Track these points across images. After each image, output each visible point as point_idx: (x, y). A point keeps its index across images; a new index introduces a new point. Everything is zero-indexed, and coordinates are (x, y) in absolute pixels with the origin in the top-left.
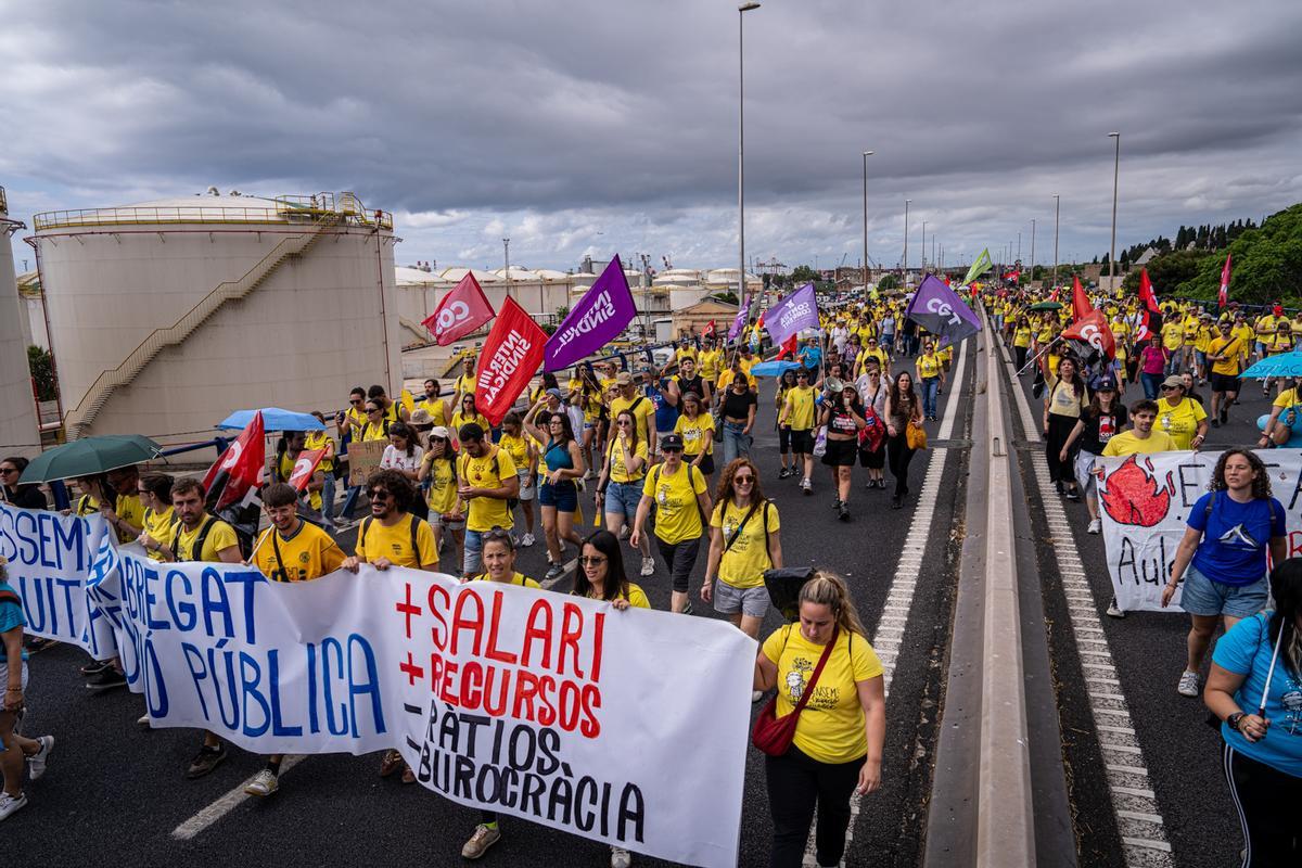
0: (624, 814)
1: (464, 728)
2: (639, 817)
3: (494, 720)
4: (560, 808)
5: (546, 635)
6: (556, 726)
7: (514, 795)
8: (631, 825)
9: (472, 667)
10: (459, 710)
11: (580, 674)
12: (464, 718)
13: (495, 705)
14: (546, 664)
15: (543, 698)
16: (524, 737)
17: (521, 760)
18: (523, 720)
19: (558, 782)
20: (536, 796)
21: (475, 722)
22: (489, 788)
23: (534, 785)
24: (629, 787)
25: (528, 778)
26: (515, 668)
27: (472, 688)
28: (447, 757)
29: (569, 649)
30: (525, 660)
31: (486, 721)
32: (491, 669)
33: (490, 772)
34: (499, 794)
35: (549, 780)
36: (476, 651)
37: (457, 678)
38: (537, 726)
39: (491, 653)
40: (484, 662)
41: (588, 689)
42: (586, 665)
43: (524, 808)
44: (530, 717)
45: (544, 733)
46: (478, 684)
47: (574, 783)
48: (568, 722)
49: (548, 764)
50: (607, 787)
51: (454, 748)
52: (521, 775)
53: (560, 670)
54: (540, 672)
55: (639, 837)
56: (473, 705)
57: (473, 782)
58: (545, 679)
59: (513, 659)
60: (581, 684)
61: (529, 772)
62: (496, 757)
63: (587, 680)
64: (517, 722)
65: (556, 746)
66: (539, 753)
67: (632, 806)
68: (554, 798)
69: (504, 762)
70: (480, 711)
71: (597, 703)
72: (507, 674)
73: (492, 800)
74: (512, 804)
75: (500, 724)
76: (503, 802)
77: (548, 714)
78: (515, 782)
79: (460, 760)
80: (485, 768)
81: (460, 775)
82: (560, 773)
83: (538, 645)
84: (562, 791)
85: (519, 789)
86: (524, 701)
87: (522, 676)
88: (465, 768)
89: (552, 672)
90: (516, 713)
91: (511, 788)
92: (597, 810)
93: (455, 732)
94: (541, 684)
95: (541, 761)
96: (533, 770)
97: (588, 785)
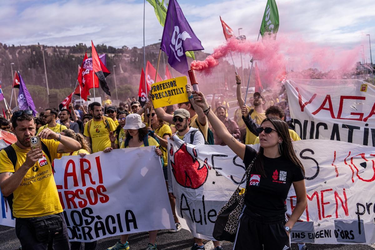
0: (128, 221)
2: (134, 220)
4: (100, 232)
5: (74, 174)
6: (89, 205)
7: (80, 235)
8: (131, 224)
11: (94, 183)
14: (76, 184)
15: (79, 197)
16: (76, 216)
17: (78, 222)
18: (73, 209)
19: (96, 223)
20: (89, 233)
23: (87, 230)
24: (127, 212)
25: (83, 228)
26: (62, 191)
29: (87, 176)
30: (66, 187)
34: (75, 235)
35: (92, 226)
38: (80, 209)
41: (99, 187)
42: (96, 178)
43: (85, 238)
44: (75, 206)
45: (84, 211)
47: (103, 221)
48: (93, 201)
49: (89, 220)
50: (118, 216)
52: (80, 228)
53: (84, 184)
54: (74, 189)
55: (136, 227)
58: (77, 191)
59: (61, 188)
60: (95, 187)
61: (83, 226)
63: (98, 184)
64: (70, 210)
65: (91, 212)
66: (84, 218)
67: (130, 217)
68: (97, 229)
69: (72, 225)
71: (105, 190)
73: (73, 238)
74: (81, 238)
75: (65, 213)
76: (77, 238)
77: (83, 203)
78: (79, 230)
82: (96, 220)
83: (70, 179)
84: (99, 225)
85: (81, 233)
86: (70, 202)
87: (67, 194)
89: (80, 187)
90: (69, 208)
91: (78, 233)
92: (116, 225)
94: (76, 195)
95: (86, 221)
96: (84, 225)
97: (110, 219)
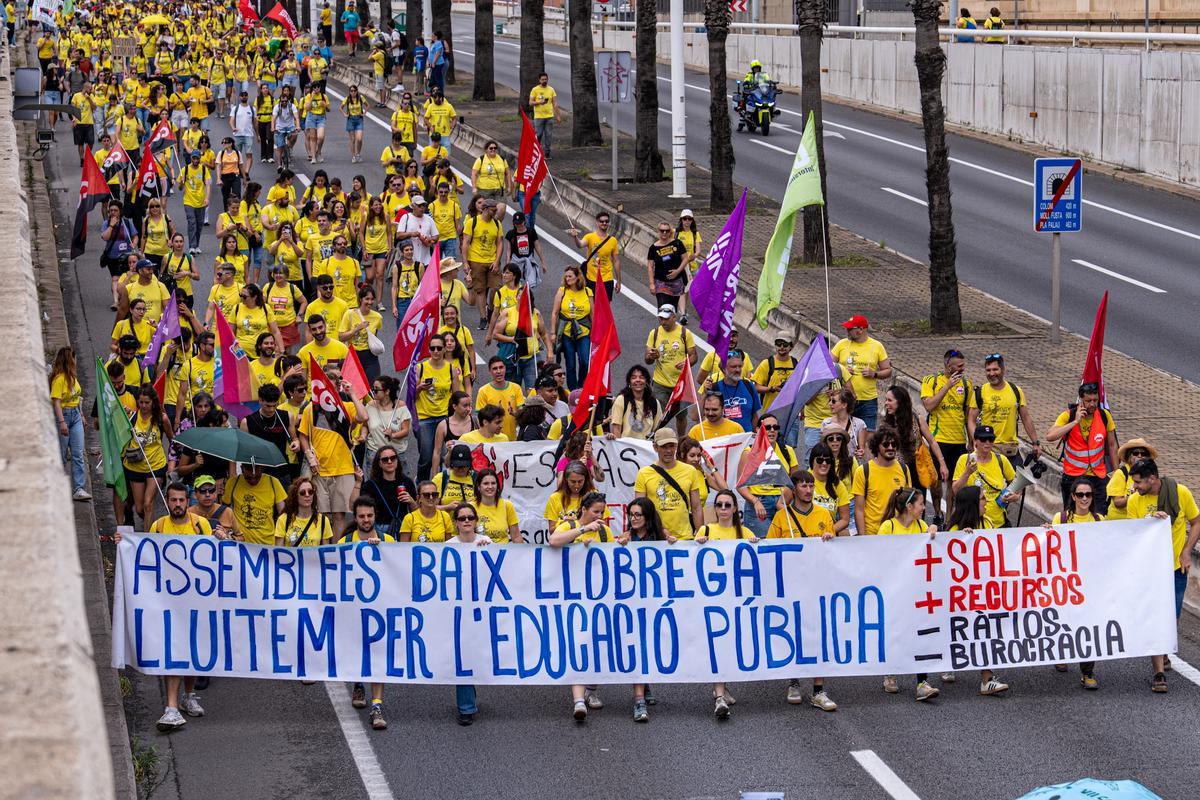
0: (1110, 639)
1: (993, 622)
2: (1119, 638)
3: (1011, 613)
4: (1067, 651)
5: (1037, 553)
6: (1053, 605)
7: (1034, 654)
8: (1115, 645)
9: (991, 585)
10: (987, 612)
11: (1064, 570)
12: (991, 616)
13: (1010, 603)
14: (1039, 570)
15: (1041, 591)
16: (1032, 619)
17: (1033, 632)
18: (1030, 608)
19: (1062, 638)
20: (1049, 650)
21: (998, 617)
22: (1016, 654)
23: (1046, 644)
24: (1110, 623)
25: (1041, 641)
26: (1019, 579)
27: (994, 597)
28: (983, 645)
29: (1054, 558)
30: (1026, 572)
31: (1006, 615)
32: (1004, 583)
33: (1015, 644)
34: (1024, 655)
35: (1056, 638)
36: (993, 574)
37: (982, 594)
38: (1039, 609)
39: (1003, 573)
40: (998, 579)
41: (1070, 577)
42: (1067, 562)
43: (1042, 659)
44: (1034, 604)
45: (1045, 612)
46: (997, 593)
47: (1073, 634)
48: (1061, 600)
49: (1052, 628)
50: (1096, 629)
51: (988, 636)
52: (1036, 641)
53: (1050, 571)
54: (1035, 576)
55: (1121, 649)
56: (996, 607)
57: (1006, 653)
58: (1040, 580)
59: (1017, 573)
60: (1065, 576)
61: (1041, 637)
62: (1017, 635)
63: (1070, 572)
64: (1026, 610)
65: (1056, 616)
66: (1045, 624)
67: (1114, 633)
68: (1062, 646)
69: (1022, 636)
70: (1001, 610)
71: (1079, 583)
72: (1015, 584)
73: (1020, 661)
74: (1034, 659)
75: (1015, 615)
76: (1028, 660)
77: (1046, 600)
78: (1032, 646)
79: (994, 642)
80: (1011, 643)
81: (995, 651)
82: (1062, 631)
83: (1032, 561)
84: (1066, 641)
85: (1036, 649)
86: (1028, 597)
87: (1025, 582)
88: (998, 646)
89: (1045, 574)
90: (1025, 605)
91: (1030, 650)
92: (1092, 643)
93: (987, 627)
94: (1037, 585)
95: (1047, 629)
96: (1043, 635)
97: (1083, 632)
